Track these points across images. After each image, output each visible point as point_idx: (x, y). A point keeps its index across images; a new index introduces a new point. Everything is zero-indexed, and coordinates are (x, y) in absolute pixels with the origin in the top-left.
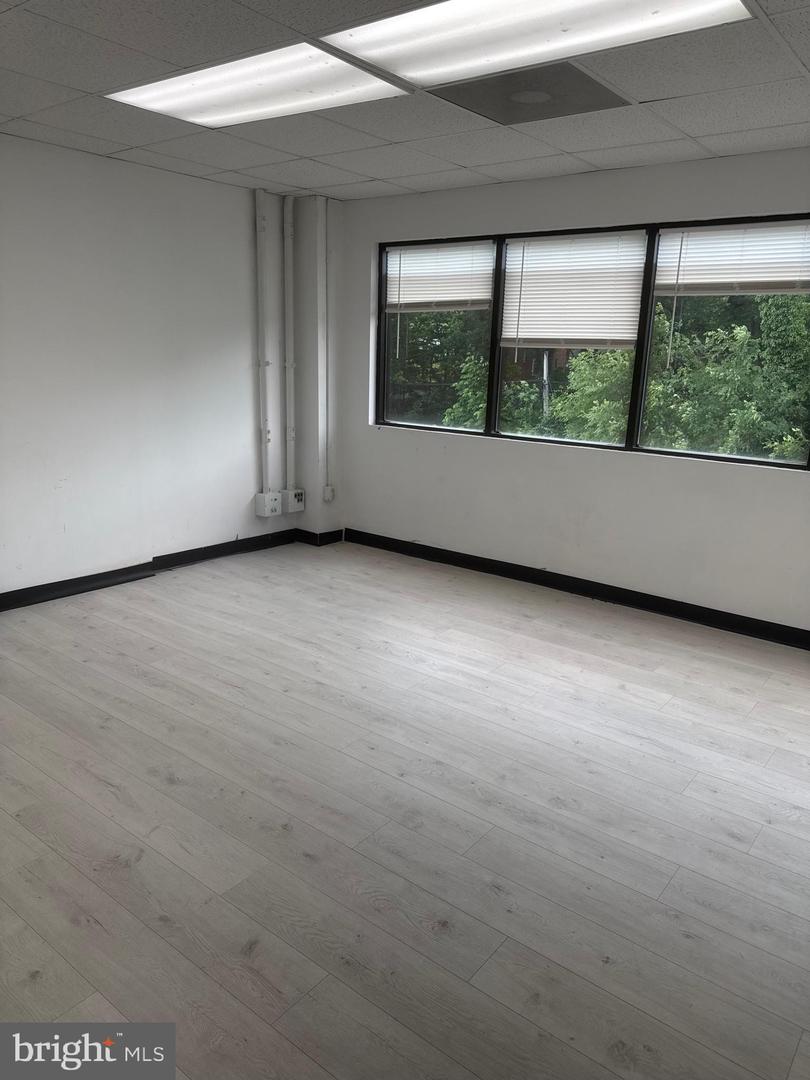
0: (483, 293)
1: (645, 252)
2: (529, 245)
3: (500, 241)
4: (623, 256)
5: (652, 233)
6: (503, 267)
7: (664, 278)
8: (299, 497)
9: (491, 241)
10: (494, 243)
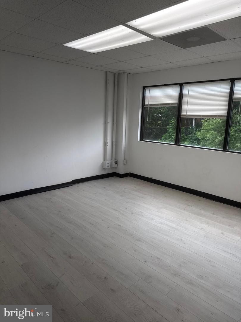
0: (175, 101)
1: (230, 88)
2: (191, 86)
4: (222, 89)
5: (233, 81)
6: (182, 93)
8: (116, 162)
10: (179, 86)
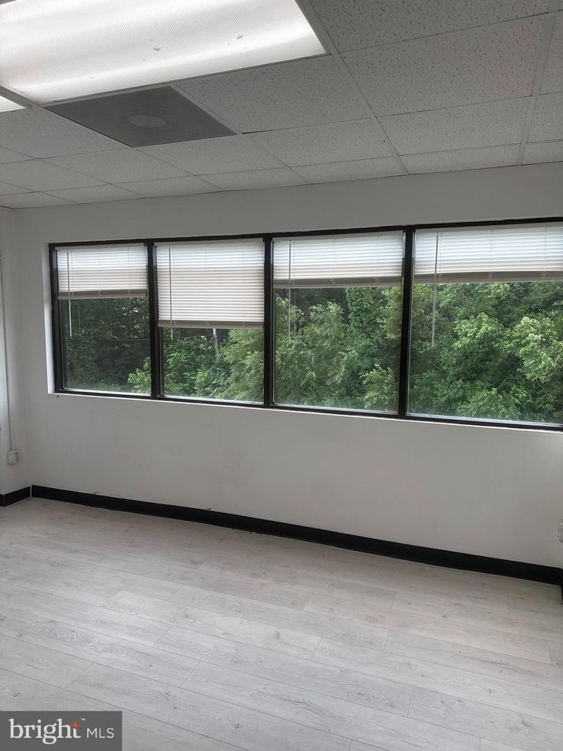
0: (140, 284)
1: (264, 255)
2: (173, 248)
3: (150, 245)
4: (248, 257)
5: (268, 240)
6: (154, 264)
7: (280, 275)
9: (143, 244)
10: (145, 245)
